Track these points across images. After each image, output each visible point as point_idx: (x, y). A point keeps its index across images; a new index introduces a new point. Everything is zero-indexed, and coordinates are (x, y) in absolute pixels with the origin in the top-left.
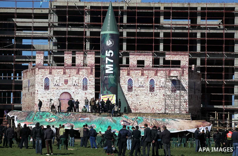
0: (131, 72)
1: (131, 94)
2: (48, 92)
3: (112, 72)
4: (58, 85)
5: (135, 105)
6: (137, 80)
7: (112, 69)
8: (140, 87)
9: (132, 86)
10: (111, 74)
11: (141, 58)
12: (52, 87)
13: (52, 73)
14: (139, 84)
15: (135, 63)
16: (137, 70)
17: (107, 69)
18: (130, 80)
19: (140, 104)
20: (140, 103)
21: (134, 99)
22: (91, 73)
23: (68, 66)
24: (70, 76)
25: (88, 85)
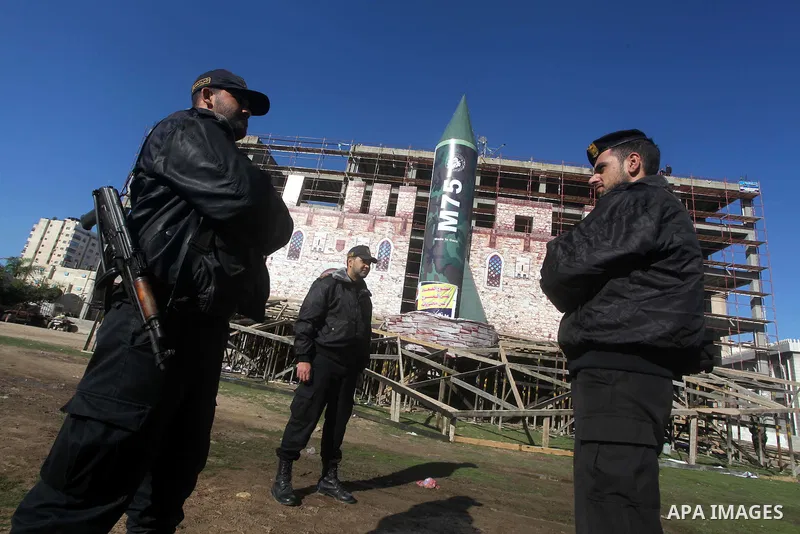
0: (500, 240)
1: (495, 292)
2: (294, 263)
3: (454, 229)
4: (320, 251)
5: (503, 320)
6: (512, 260)
7: (455, 222)
8: (518, 277)
9: (499, 274)
10: (452, 232)
11: (525, 211)
12: (306, 254)
13: (313, 223)
14: (518, 271)
15: (511, 221)
16: (514, 237)
17: (442, 220)
18: (495, 259)
19: (517, 319)
20: (516, 317)
21: (500, 306)
22: (402, 232)
23: (351, 211)
24: (351, 234)
25: (391, 257)
